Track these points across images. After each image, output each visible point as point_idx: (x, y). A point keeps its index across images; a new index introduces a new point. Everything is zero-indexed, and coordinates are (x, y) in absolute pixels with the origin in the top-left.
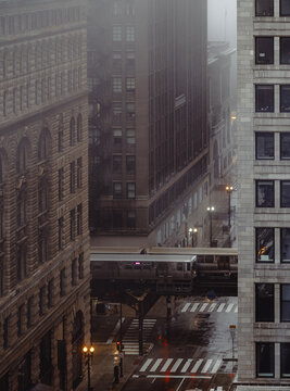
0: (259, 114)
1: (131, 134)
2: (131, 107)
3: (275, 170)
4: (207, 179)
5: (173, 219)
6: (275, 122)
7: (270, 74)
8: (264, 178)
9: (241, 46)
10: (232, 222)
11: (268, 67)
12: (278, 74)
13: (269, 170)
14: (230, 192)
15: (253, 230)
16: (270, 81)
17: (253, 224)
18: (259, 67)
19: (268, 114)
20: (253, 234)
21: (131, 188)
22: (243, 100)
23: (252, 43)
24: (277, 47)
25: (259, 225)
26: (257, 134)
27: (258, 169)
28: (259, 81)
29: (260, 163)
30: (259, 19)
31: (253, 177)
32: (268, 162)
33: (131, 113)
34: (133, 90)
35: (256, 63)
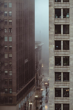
0: (56, 66)
1: (11, 72)
2: (10, 63)
3: (61, 85)
4: (35, 87)
5: (24, 100)
6: (61, 69)
7: (60, 53)
8: (58, 87)
9: (50, 44)
10: (43, 101)
11: (59, 51)
12: (63, 53)
13: (59, 85)
14: (42, 91)
15: (54, 104)
16: (60, 55)
17: (54, 103)
18: (56, 50)
19: (59, 66)
20: (54, 106)
21: (11, 90)
22: (51, 62)
23: (54, 43)
24: (62, 44)
25: (56, 103)
26: (56, 73)
27: (56, 84)
28: (56, 55)
29: (56, 82)
30: (56, 35)
31: (54, 87)
32: (59, 82)
33: (11, 65)
34: (11, 58)
35: (55, 49)
